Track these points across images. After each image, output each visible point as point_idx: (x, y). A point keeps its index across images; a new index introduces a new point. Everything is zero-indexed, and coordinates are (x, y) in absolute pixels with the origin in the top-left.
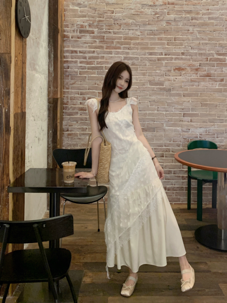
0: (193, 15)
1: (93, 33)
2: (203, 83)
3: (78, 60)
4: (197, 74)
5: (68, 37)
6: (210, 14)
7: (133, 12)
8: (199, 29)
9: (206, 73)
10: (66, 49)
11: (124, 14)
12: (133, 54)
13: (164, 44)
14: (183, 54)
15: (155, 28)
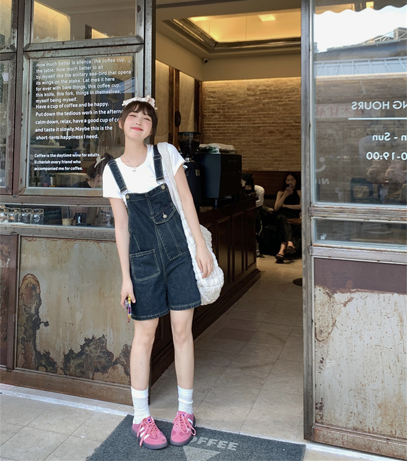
0: (279, 99)
1: (220, 112)
2: (286, 141)
3: (212, 129)
4: (282, 135)
5: (206, 116)
6: (289, 98)
7: (242, 99)
8: (283, 108)
9: (287, 134)
10: (205, 123)
11: (238, 101)
12: (243, 124)
13: (261, 117)
14: (273, 123)
15: (256, 108)
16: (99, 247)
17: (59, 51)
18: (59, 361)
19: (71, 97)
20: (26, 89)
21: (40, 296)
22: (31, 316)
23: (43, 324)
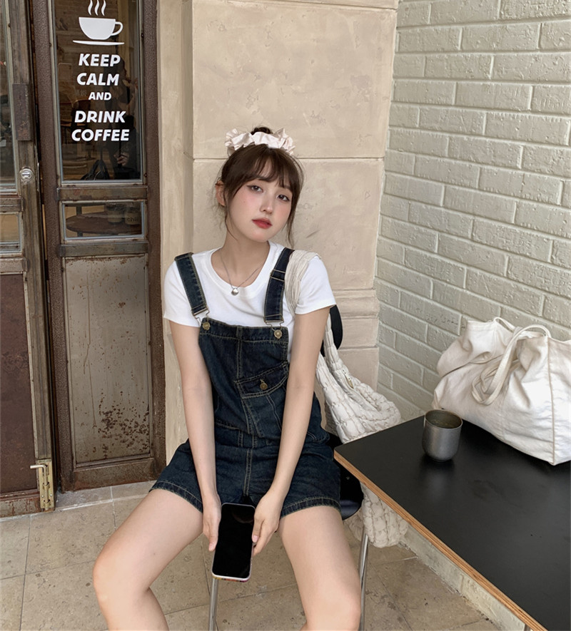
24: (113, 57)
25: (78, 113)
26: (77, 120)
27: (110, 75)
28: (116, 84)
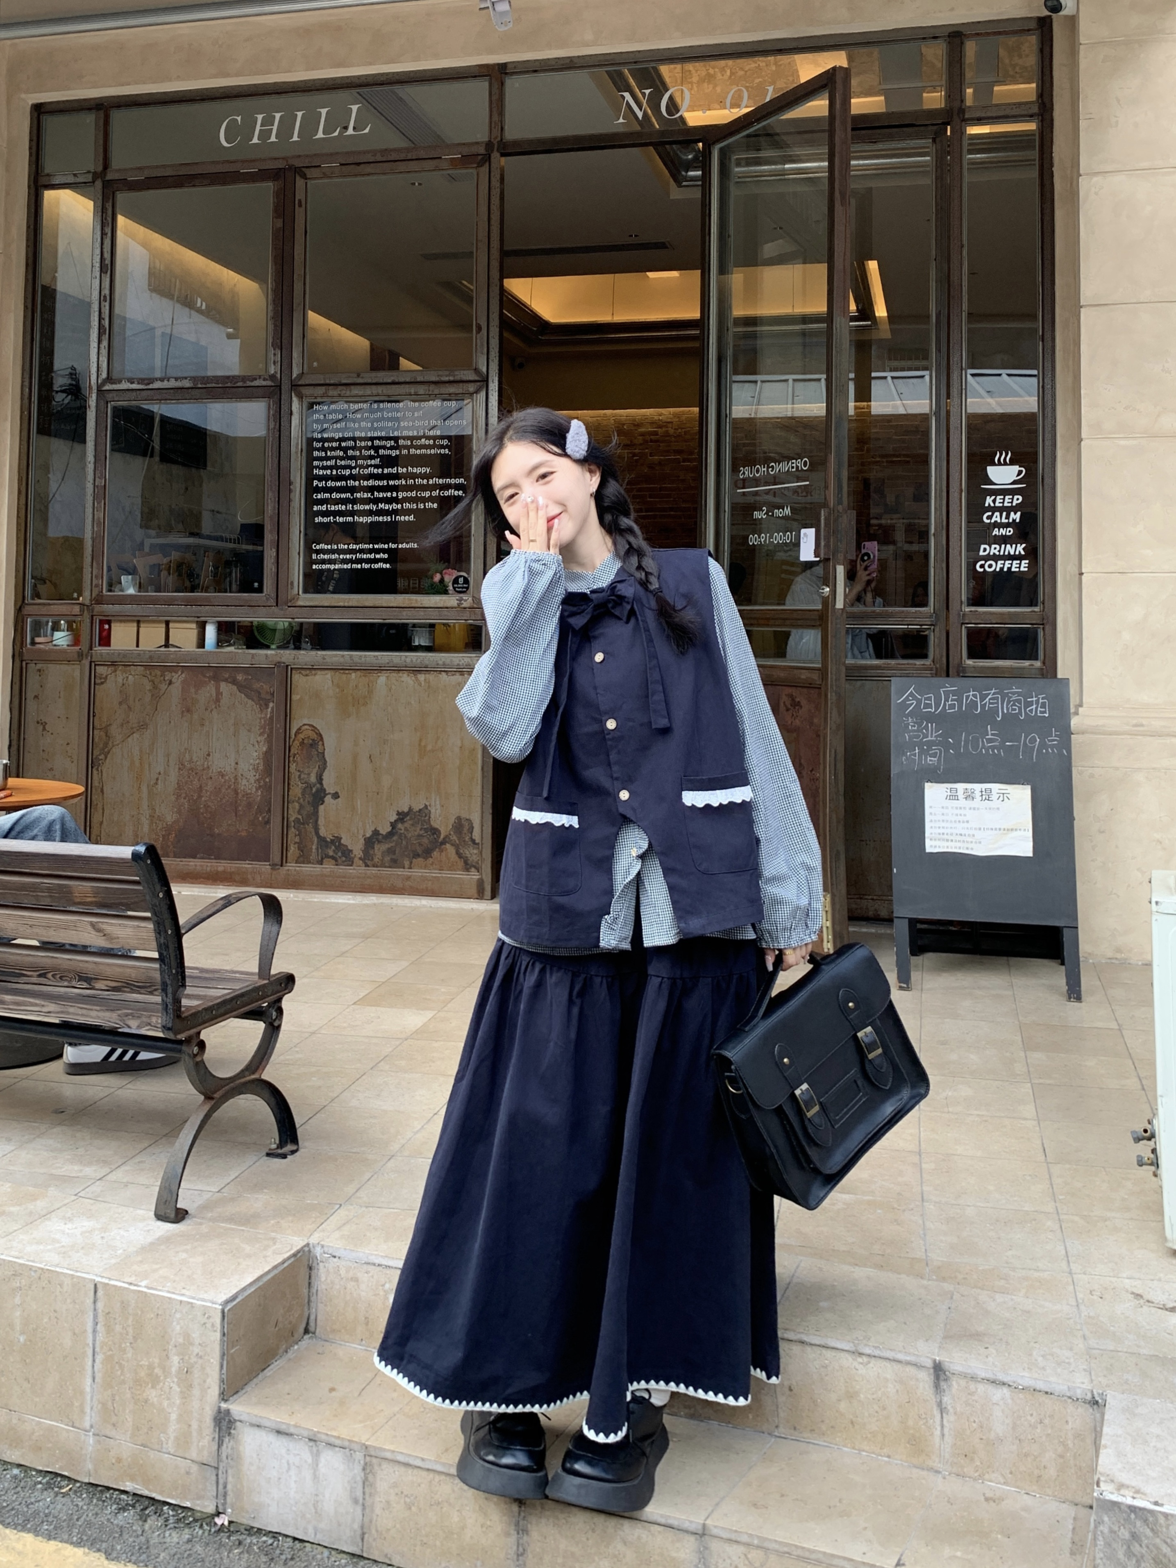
16: (417, 679)
17: (352, 387)
18: (357, 848)
19: (371, 457)
20: (297, 444)
21: (324, 756)
22: (310, 786)
23: (329, 796)
24: (1016, 497)
25: (983, 547)
26: (981, 553)
27: (1012, 513)
28: (1018, 520)
